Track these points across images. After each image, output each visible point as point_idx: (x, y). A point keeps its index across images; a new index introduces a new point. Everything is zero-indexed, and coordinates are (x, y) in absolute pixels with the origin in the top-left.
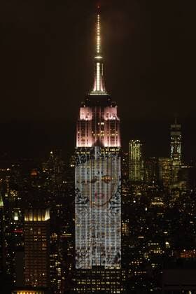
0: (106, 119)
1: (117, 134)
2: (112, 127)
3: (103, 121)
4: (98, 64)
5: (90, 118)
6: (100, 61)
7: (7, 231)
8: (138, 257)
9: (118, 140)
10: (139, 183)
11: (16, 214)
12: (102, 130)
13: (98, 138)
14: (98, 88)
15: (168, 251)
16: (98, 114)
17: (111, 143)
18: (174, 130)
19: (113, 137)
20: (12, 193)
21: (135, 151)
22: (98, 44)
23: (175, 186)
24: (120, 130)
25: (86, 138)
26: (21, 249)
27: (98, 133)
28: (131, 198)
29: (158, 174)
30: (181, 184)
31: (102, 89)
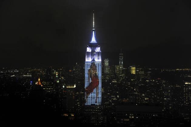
0: (96, 51)
1: (100, 57)
2: (98, 54)
4: (93, 32)
5: (90, 51)
8: (107, 101)
9: (101, 59)
10: (108, 74)
11: (64, 85)
12: (95, 55)
13: (93, 58)
14: (94, 40)
15: (118, 99)
16: (93, 50)
17: (98, 60)
18: (120, 55)
19: (98, 58)
20: (62, 78)
21: (107, 63)
22: (94, 24)
23: (121, 75)
24: (101, 55)
25: (89, 58)
26: (65, 98)
27: (93, 56)
28: (105, 80)
29: (115, 71)
30: (123, 75)
31: (95, 41)
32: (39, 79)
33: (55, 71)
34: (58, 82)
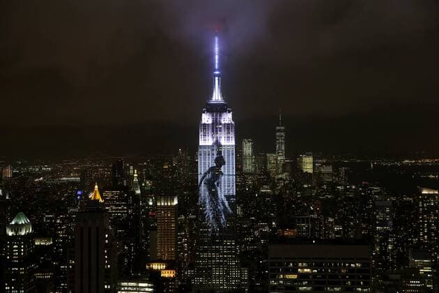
0: (223, 122)
1: (232, 135)
2: (228, 128)
3: (221, 124)
4: (217, 78)
5: (210, 122)
6: (219, 76)
7: (143, 214)
8: (250, 234)
9: (233, 139)
10: (250, 174)
11: (151, 200)
12: (220, 131)
13: (217, 137)
14: (217, 97)
15: (274, 230)
16: (216, 119)
17: (228, 141)
18: (279, 131)
19: (228, 137)
20: (147, 182)
21: (248, 149)
22: (217, 62)
23: (280, 176)
24: (235, 131)
25: (207, 138)
26: (155, 229)
27: (217, 134)
28: (244, 186)
29: (266, 167)
30: (284, 175)
31: (220, 99)
32: (96, 187)
33: (131, 168)
34: (138, 192)
